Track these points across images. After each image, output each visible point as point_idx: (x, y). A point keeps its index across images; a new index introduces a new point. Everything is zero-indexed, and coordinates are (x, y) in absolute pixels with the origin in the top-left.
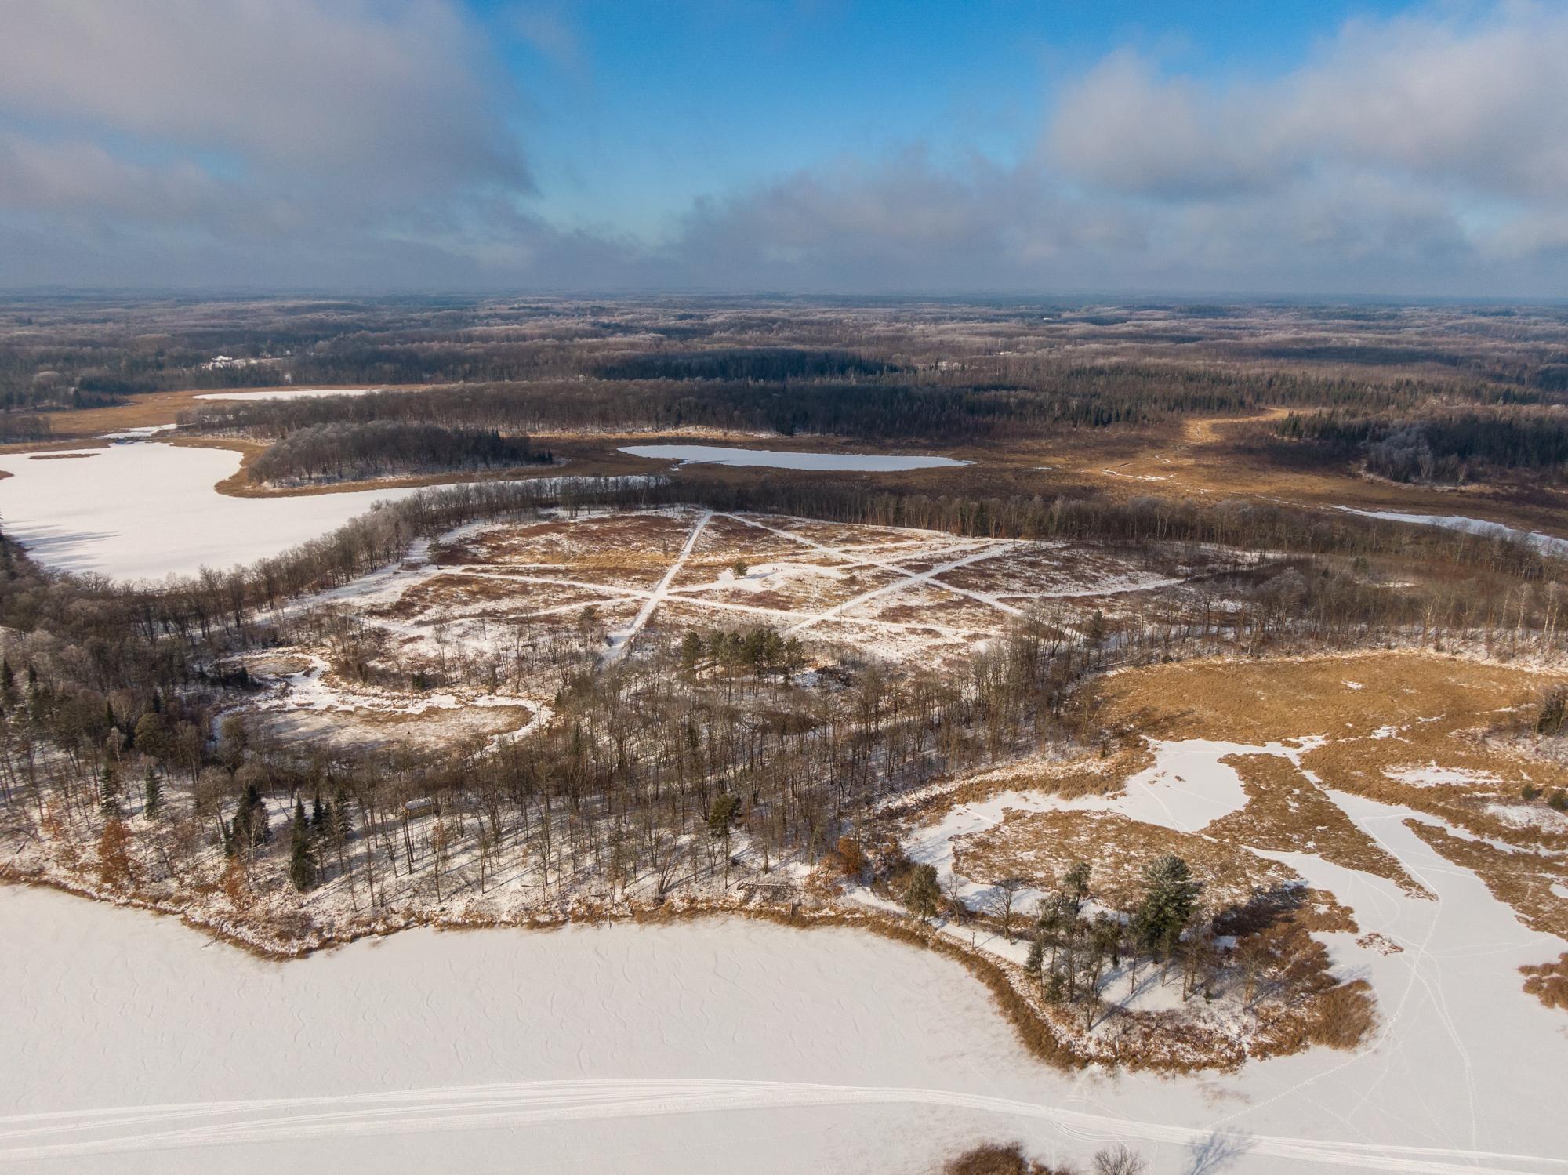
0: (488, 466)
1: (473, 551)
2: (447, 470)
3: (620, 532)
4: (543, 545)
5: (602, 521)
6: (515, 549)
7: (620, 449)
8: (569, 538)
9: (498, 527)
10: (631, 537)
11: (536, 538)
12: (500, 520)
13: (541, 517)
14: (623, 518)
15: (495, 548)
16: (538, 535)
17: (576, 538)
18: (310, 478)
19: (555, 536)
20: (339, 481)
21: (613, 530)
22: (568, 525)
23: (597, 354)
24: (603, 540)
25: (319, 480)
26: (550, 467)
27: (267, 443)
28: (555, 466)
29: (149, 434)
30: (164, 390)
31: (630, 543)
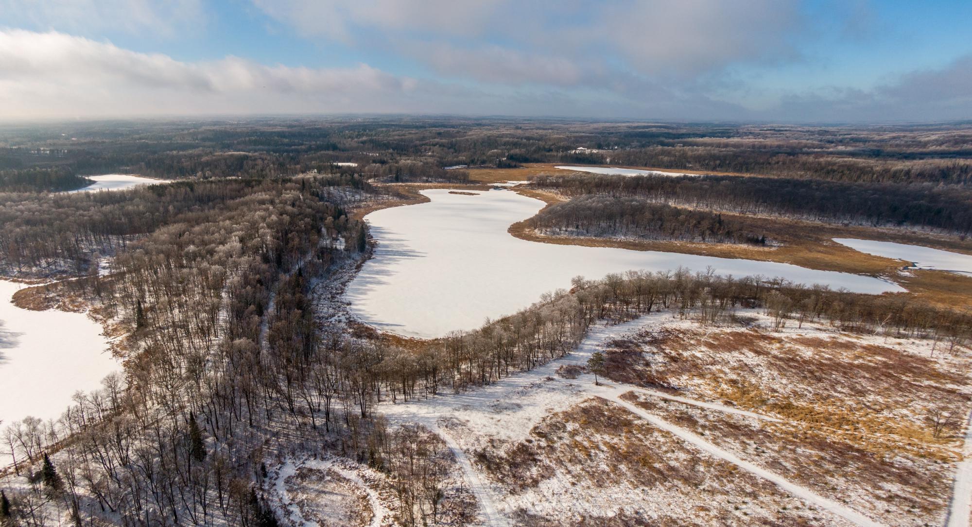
0: (704, 239)
1: (648, 358)
2: (668, 238)
3: (847, 370)
4: (733, 369)
5: (817, 344)
6: (695, 366)
7: (835, 240)
8: (770, 365)
9: (686, 325)
10: (864, 382)
11: (726, 356)
12: (692, 314)
13: (735, 320)
14: (849, 346)
15: (674, 359)
16: (730, 351)
17: (780, 369)
18: (566, 231)
19: (750, 358)
20: (585, 235)
21: (837, 366)
22: (771, 339)
23: (821, 160)
24: (820, 380)
25: (572, 233)
26: (761, 249)
27: (565, 199)
28: (766, 249)
29: (513, 185)
30: (544, 162)
31: (862, 393)
